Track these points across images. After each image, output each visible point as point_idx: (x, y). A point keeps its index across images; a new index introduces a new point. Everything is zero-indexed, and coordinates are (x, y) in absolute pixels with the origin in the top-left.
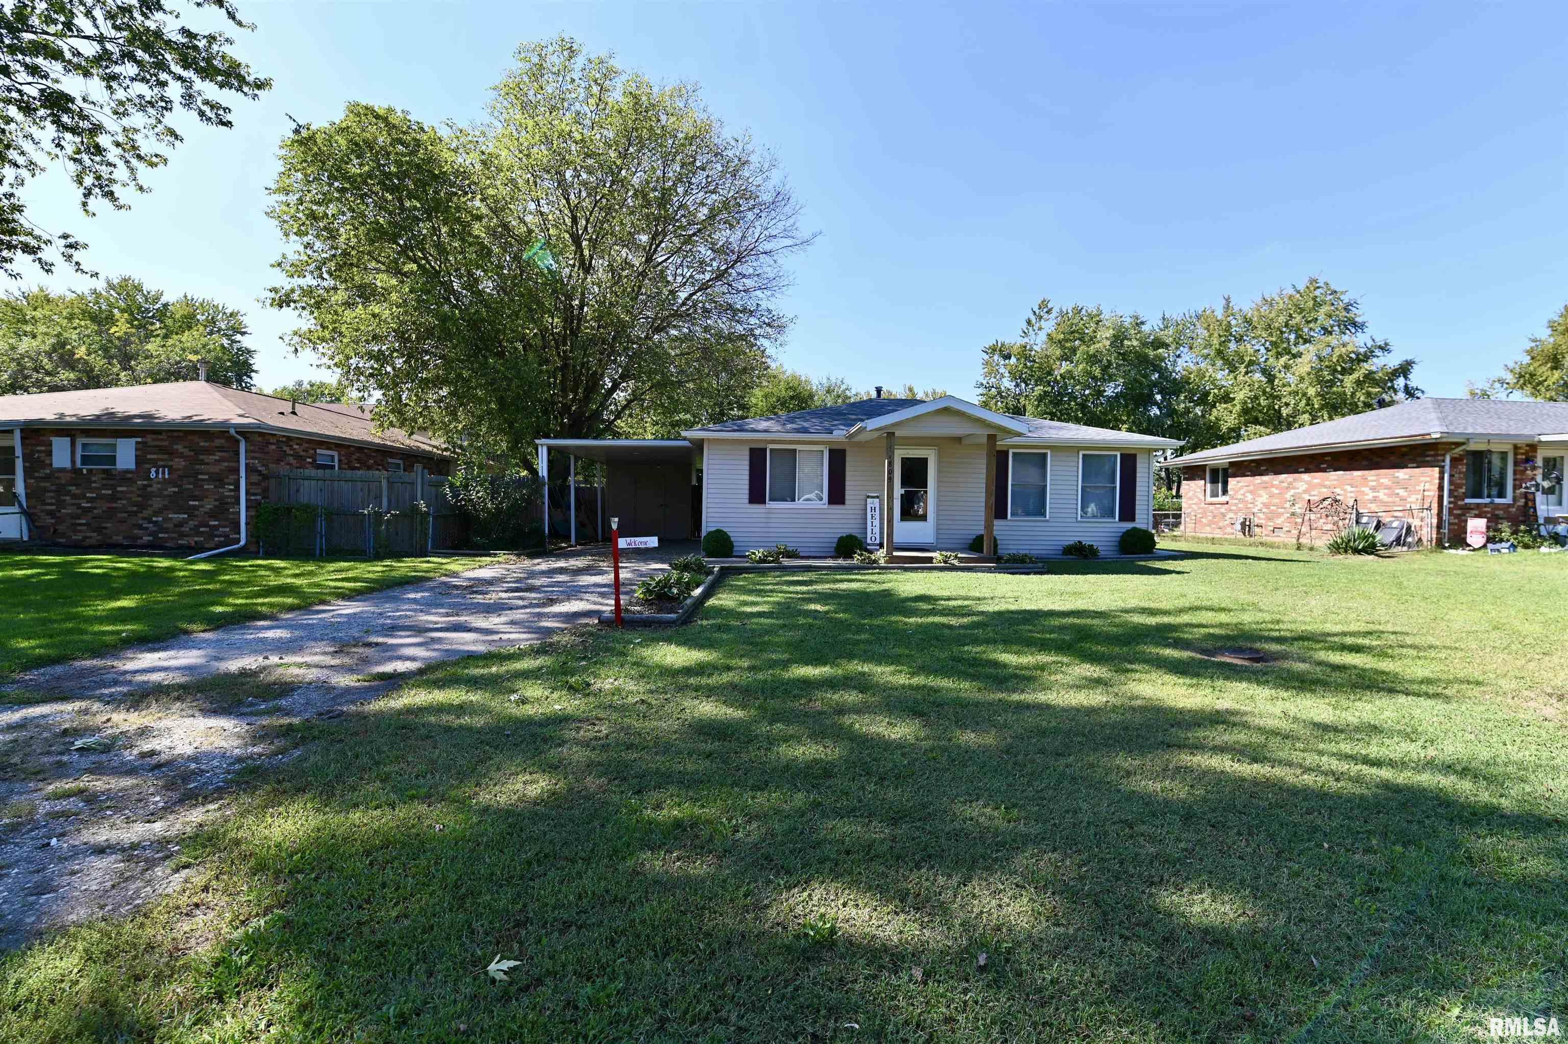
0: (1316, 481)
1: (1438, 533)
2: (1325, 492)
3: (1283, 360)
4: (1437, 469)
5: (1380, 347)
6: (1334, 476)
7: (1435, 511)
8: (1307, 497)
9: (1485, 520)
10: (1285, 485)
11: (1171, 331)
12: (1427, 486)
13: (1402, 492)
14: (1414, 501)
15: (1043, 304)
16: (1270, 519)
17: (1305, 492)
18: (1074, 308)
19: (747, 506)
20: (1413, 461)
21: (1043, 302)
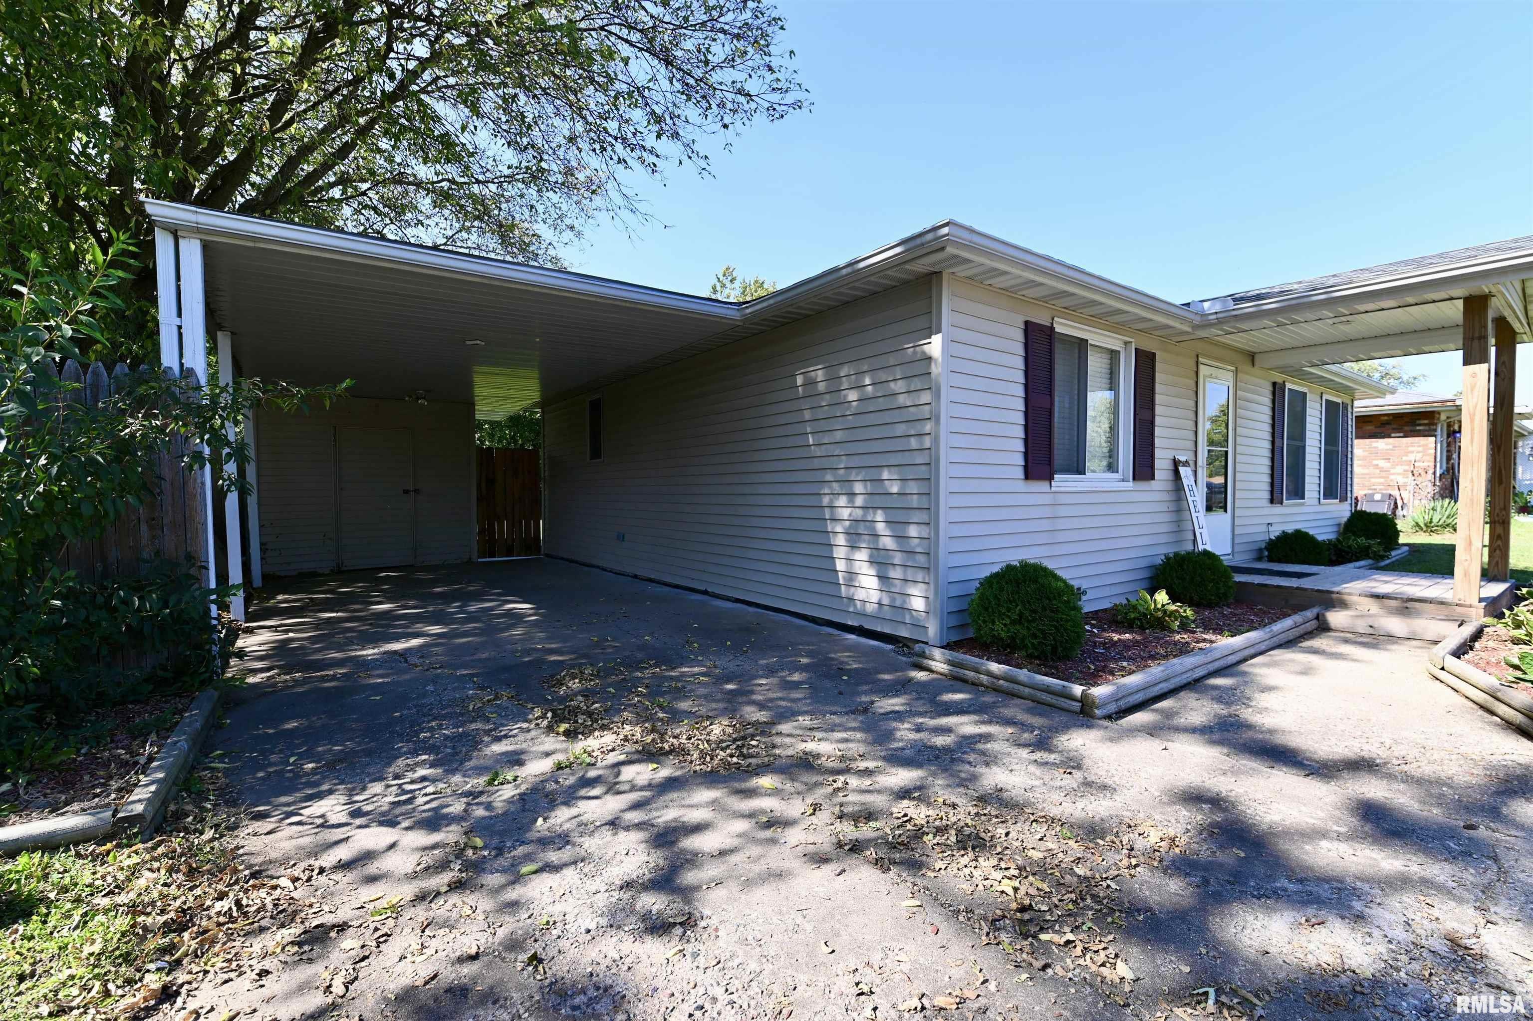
4: (1432, 438)
7: (1432, 482)
12: (1419, 457)
13: (1382, 463)
14: (1400, 472)
15: (728, 272)
18: (756, 282)
19: (1023, 486)
20: (1398, 430)
21: (728, 269)
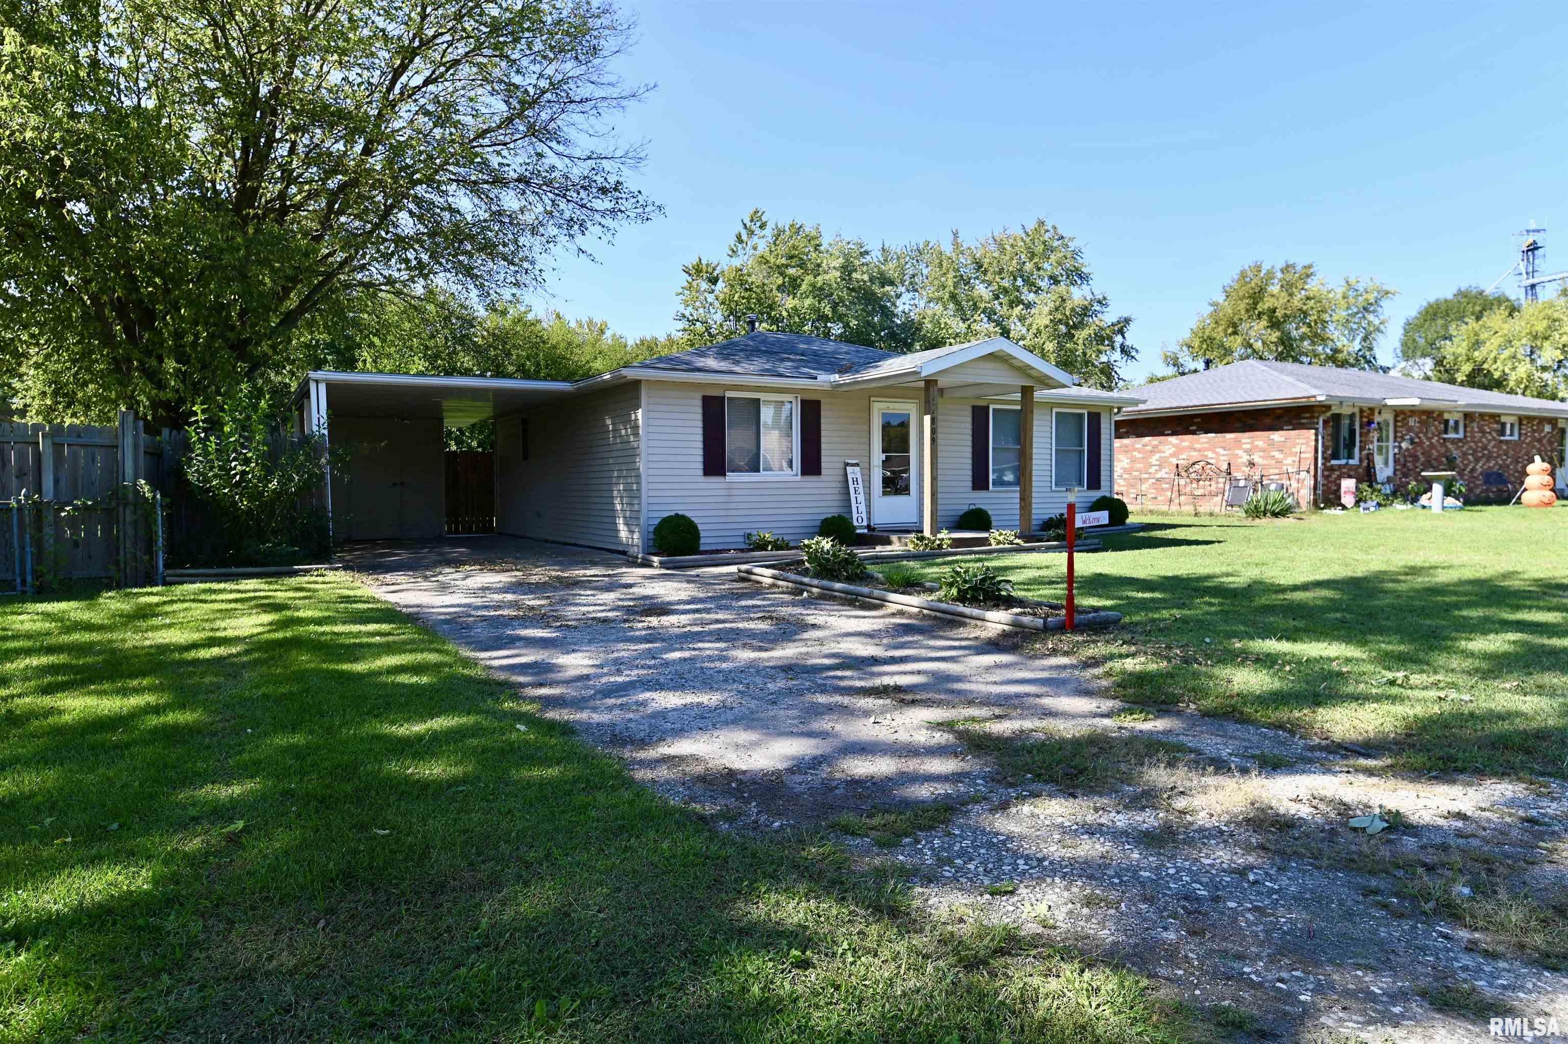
0: (1185, 444)
1: (1315, 494)
2: (1195, 456)
3: (1018, 310)
4: (1313, 431)
5: (1099, 302)
6: (1205, 439)
7: (1312, 473)
8: (1174, 461)
9: (1354, 481)
10: (1149, 448)
11: (891, 265)
12: (1303, 448)
13: (1278, 455)
14: (1289, 464)
15: (756, 216)
16: (1133, 486)
17: (1172, 455)
18: (792, 226)
19: (703, 479)
20: (1289, 423)
21: (756, 212)
